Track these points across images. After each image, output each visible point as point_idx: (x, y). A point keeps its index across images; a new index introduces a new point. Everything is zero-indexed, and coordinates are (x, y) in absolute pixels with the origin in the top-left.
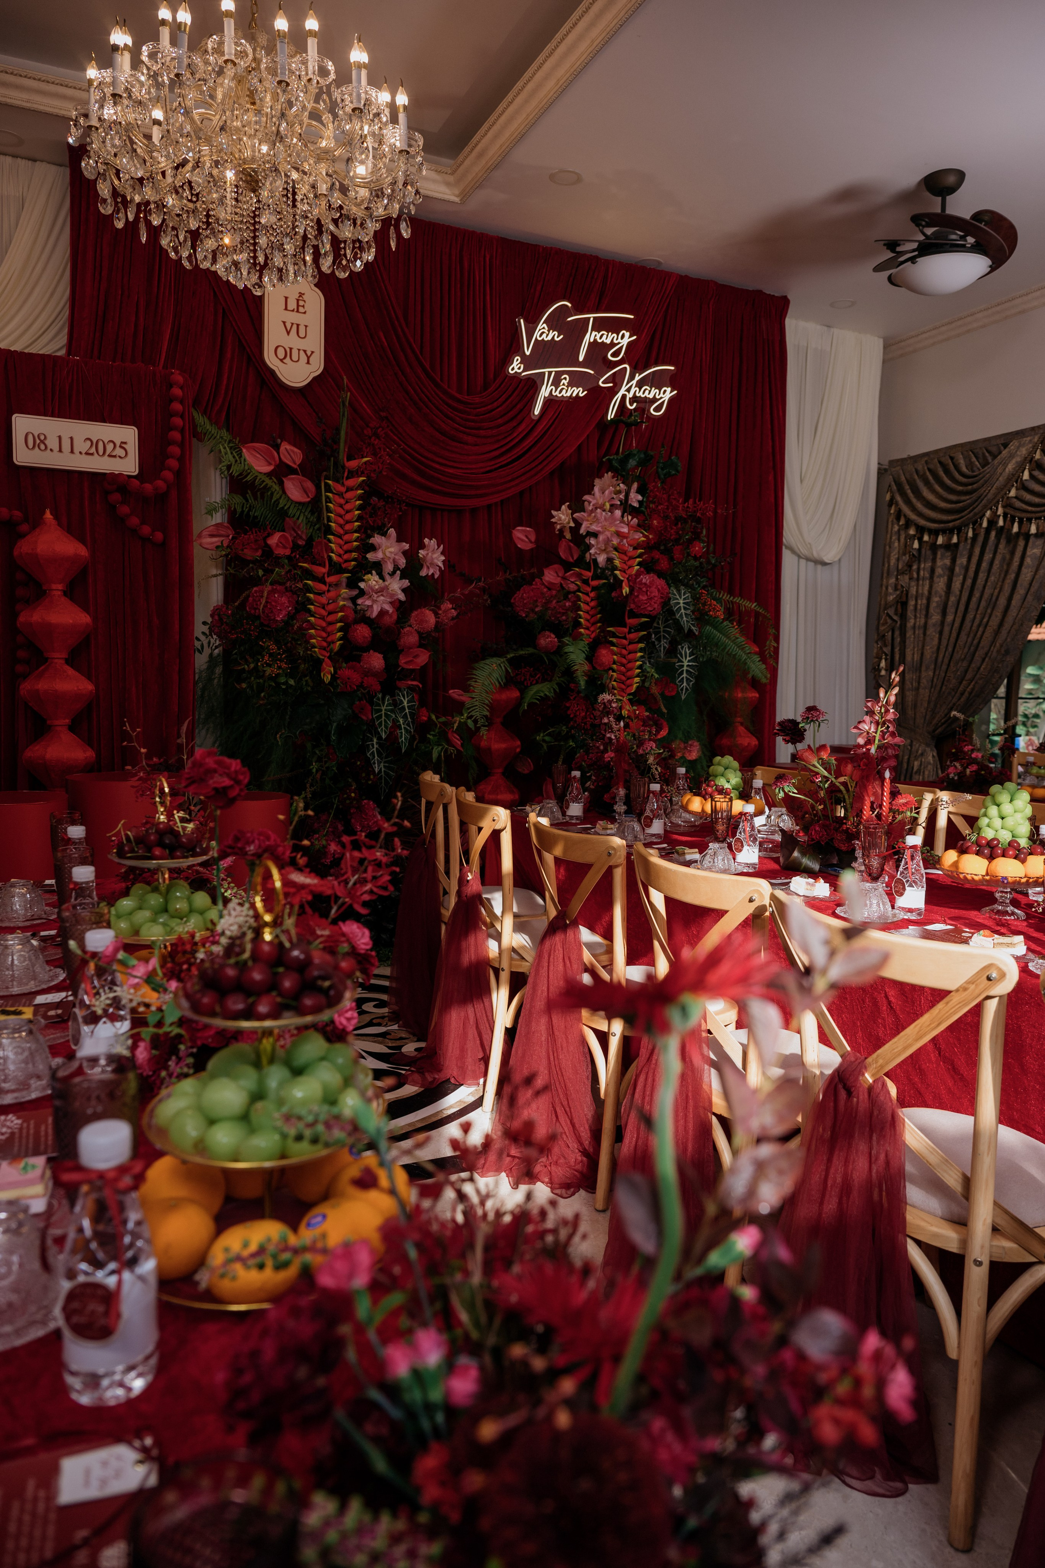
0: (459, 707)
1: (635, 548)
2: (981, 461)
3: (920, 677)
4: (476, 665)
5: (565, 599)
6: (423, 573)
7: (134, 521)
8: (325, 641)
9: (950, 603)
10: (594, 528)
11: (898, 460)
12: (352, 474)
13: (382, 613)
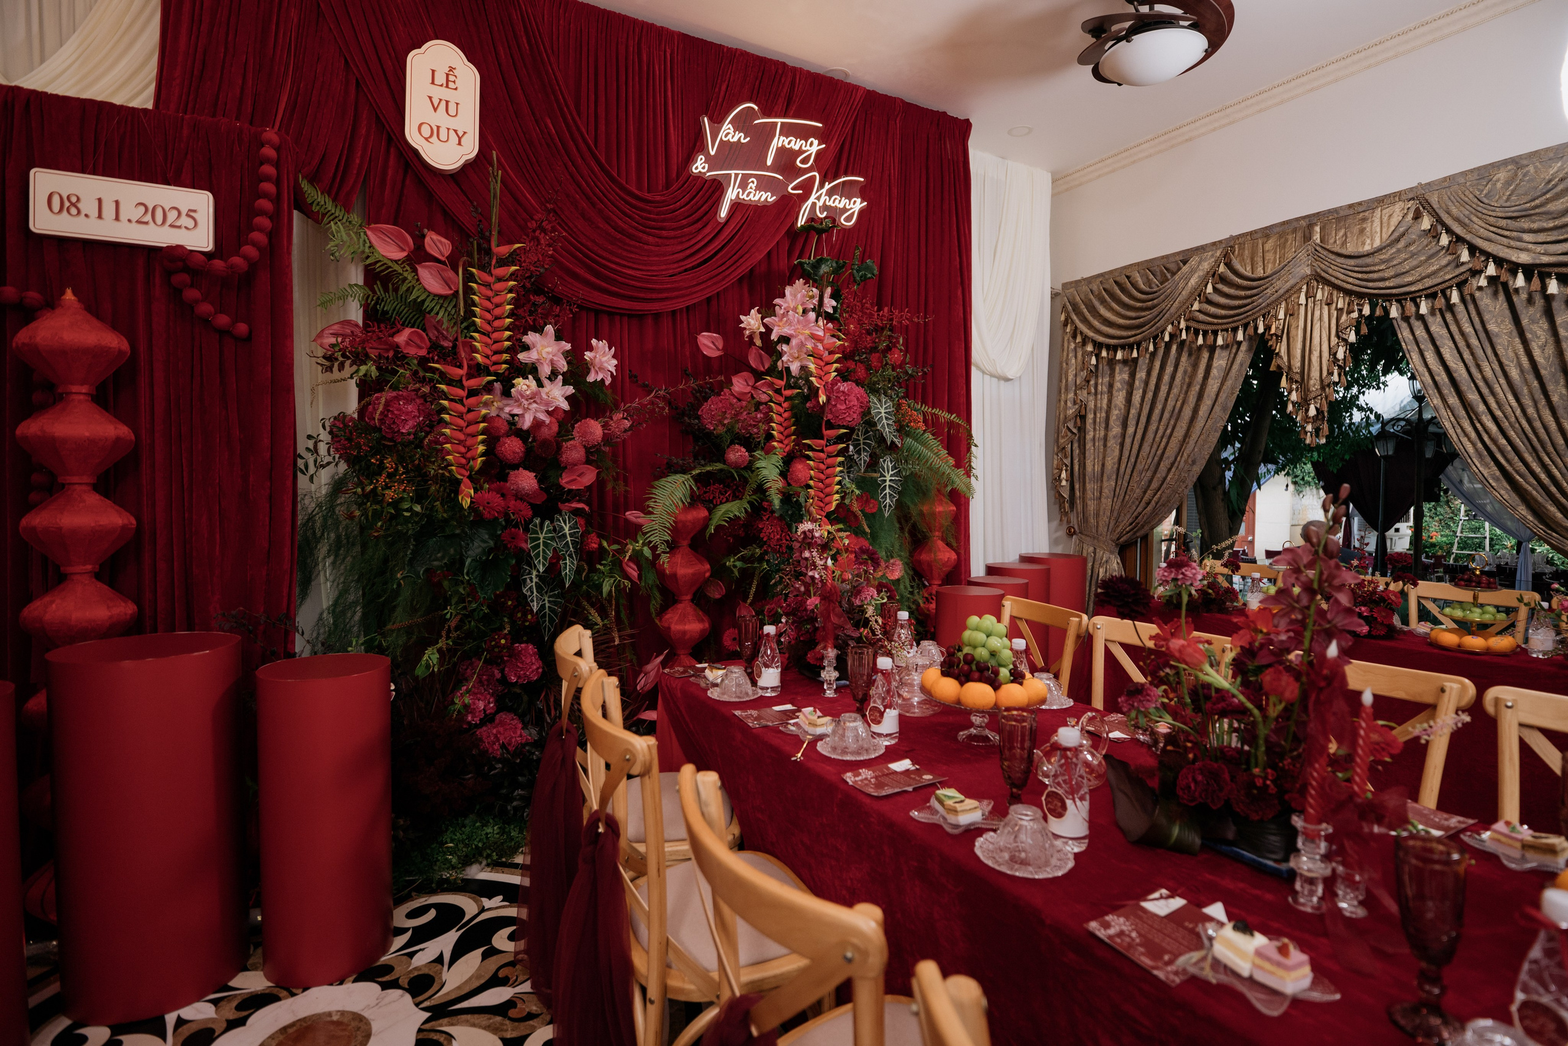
0: (633, 531)
1: (831, 353)
2: (1159, 278)
3: (1101, 487)
4: (656, 483)
5: (756, 411)
6: (591, 378)
7: (205, 308)
8: (463, 457)
9: (1131, 416)
10: (786, 331)
11: (1071, 283)
12: (503, 262)
13: (537, 424)
